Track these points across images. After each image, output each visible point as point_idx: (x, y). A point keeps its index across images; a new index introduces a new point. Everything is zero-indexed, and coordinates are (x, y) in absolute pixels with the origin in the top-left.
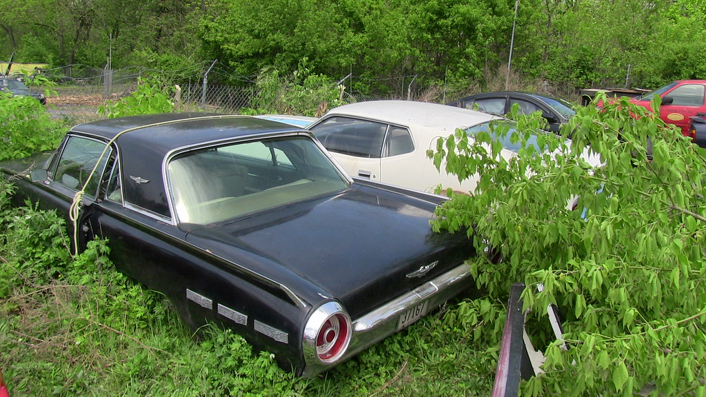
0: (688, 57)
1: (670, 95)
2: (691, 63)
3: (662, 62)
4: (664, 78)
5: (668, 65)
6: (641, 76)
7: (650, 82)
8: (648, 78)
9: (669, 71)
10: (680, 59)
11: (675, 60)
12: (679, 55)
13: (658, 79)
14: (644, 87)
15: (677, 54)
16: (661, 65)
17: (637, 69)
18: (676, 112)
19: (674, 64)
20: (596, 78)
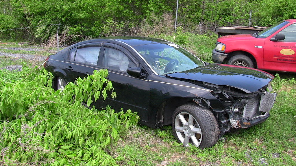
0: (288, 4)
1: (281, 33)
2: (290, 8)
3: (271, 8)
4: (273, 19)
5: (275, 10)
6: (259, 17)
7: (264, 21)
8: (263, 19)
9: (276, 14)
10: (283, 6)
11: (280, 7)
12: (283, 4)
13: (269, 19)
14: (260, 25)
15: (281, 3)
16: (271, 10)
17: (256, 13)
18: (287, 47)
19: (279, 9)
20: (230, 20)
